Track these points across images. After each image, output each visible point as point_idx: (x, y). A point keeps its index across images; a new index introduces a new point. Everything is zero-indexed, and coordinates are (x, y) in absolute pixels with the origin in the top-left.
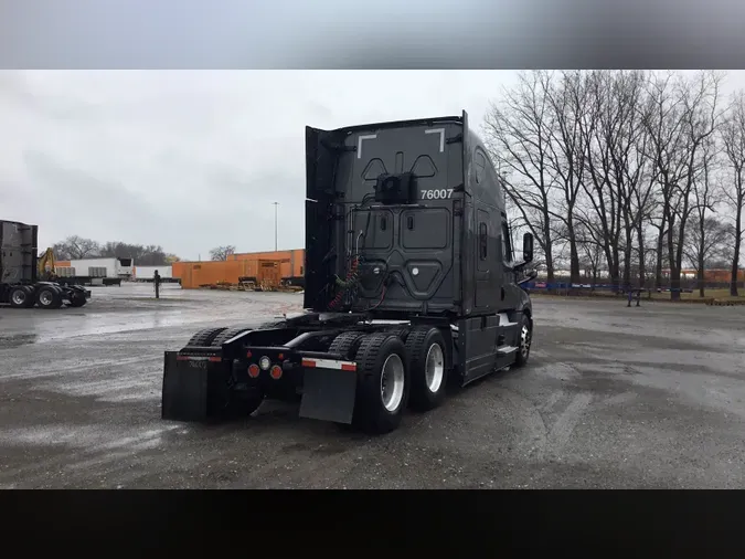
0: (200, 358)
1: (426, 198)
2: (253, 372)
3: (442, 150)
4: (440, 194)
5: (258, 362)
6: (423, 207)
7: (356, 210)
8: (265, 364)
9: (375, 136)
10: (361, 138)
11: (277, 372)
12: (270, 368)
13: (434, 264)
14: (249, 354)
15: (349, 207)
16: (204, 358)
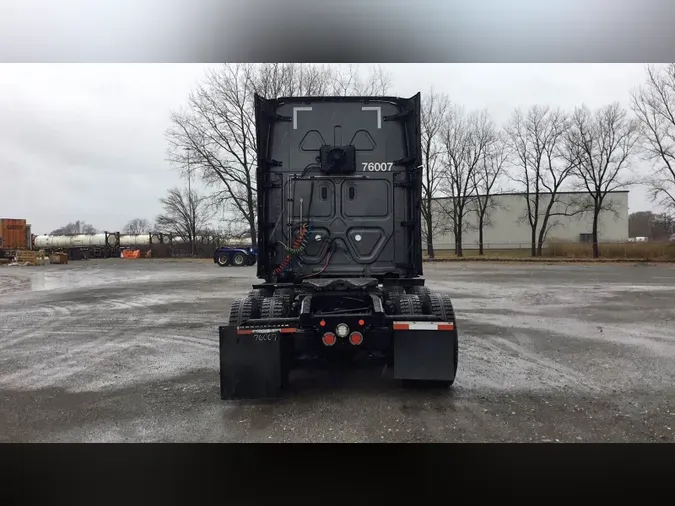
0: (268, 331)
1: (367, 171)
2: (328, 340)
3: (379, 126)
4: (381, 167)
5: (334, 329)
6: (364, 179)
7: (295, 179)
8: (342, 331)
9: (310, 109)
10: (296, 110)
11: (357, 339)
12: (349, 335)
13: (377, 231)
14: (323, 323)
15: (288, 177)
16: (273, 330)
